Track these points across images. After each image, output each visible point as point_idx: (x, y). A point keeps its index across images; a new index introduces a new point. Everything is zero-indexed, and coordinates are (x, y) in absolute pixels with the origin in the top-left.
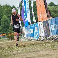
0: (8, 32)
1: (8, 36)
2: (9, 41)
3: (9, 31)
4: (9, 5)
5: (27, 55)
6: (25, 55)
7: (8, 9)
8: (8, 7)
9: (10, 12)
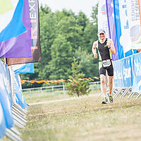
0: (70, 77)
1: (69, 84)
2: (72, 98)
3: (71, 74)
4: (71, 11)
5: (118, 132)
6: (113, 132)
7: (67, 19)
8: (69, 15)
9: (73, 28)
